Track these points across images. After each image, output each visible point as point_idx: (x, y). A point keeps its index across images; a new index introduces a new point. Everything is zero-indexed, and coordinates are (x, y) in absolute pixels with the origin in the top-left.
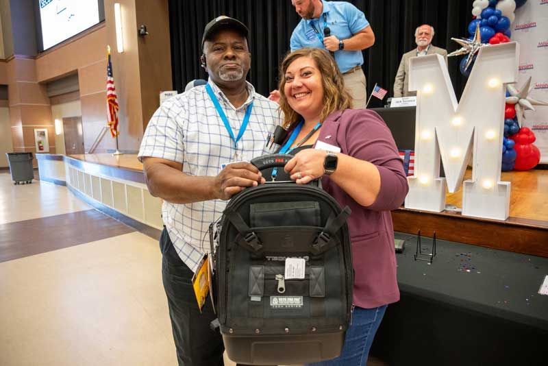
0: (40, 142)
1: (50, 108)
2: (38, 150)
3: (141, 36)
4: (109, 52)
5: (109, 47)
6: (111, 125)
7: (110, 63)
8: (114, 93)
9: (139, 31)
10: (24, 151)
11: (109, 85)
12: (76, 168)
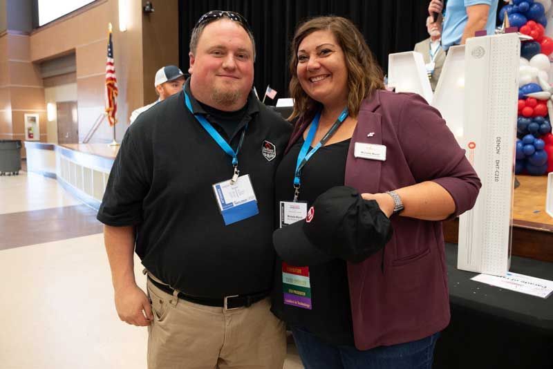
0: (30, 129)
1: (43, 91)
2: (27, 138)
3: (146, 13)
4: (110, 30)
5: (110, 25)
6: (108, 112)
7: (111, 43)
8: (113, 76)
9: (144, 8)
10: (12, 139)
11: (109, 68)
12: (68, 159)
